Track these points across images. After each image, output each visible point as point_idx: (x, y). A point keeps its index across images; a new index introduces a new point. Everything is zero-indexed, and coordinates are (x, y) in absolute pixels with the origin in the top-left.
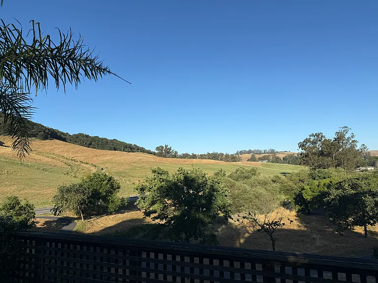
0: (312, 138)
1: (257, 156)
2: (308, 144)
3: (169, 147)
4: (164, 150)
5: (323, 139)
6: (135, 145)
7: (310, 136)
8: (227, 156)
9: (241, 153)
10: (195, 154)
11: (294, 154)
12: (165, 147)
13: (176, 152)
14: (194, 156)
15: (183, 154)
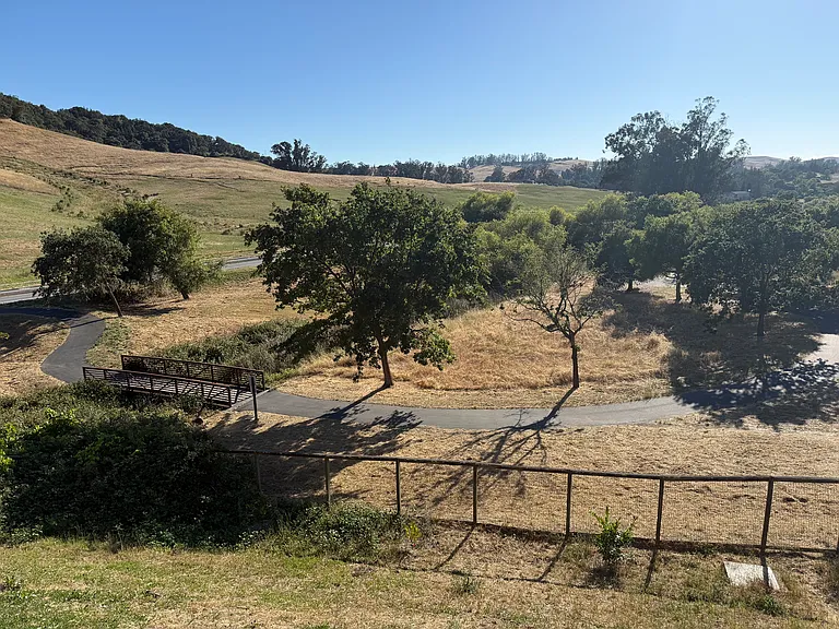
0: (638, 124)
1: (507, 170)
2: (627, 138)
3: (303, 145)
4: (293, 153)
5: (661, 126)
6: (218, 138)
7: (633, 119)
8: (441, 169)
9: (472, 162)
10: (365, 163)
11: (586, 163)
12: (293, 146)
13: (321, 158)
14: (364, 170)
15: (339, 165)
